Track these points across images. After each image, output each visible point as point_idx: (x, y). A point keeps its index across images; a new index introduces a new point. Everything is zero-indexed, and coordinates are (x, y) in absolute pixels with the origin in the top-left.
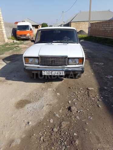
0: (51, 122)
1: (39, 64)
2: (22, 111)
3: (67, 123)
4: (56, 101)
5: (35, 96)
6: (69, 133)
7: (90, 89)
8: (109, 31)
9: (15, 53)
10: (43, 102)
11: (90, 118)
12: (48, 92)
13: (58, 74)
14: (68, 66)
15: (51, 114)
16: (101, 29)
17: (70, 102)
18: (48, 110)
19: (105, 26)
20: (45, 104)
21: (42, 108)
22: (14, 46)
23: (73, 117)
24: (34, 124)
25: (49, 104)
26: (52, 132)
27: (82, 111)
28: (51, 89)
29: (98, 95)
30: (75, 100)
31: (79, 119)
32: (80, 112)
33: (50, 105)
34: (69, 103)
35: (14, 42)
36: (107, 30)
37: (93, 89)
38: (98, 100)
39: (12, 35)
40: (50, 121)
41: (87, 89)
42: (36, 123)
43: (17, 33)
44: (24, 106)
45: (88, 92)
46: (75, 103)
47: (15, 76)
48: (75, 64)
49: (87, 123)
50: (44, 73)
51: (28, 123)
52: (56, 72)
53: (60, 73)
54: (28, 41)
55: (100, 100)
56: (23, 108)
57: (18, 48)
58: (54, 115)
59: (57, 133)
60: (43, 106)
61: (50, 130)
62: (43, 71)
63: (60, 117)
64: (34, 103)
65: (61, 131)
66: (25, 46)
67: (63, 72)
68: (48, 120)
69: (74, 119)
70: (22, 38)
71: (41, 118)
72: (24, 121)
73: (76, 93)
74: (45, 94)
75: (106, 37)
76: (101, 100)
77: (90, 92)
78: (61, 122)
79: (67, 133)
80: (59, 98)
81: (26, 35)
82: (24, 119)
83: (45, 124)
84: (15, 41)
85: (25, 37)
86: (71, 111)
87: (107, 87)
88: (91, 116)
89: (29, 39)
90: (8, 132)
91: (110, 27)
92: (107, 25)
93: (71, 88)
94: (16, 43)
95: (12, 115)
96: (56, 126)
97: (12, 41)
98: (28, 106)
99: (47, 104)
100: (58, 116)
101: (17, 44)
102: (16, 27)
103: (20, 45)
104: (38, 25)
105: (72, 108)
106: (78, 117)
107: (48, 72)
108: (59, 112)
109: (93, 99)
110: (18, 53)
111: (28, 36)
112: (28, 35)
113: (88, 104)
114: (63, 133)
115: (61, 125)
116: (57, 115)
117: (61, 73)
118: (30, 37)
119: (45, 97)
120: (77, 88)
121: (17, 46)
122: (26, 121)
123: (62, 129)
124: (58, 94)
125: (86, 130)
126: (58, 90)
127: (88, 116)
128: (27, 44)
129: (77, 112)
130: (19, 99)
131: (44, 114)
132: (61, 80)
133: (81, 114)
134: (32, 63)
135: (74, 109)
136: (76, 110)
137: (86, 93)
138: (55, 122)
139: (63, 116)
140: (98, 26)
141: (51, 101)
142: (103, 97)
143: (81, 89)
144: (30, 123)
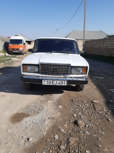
0: (56, 138)
1: (39, 73)
2: (19, 125)
3: (76, 139)
4: (59, 114)
5: (34, 109)
6: (79, 151)
7: (95, 101)
8: (103, 49)
9: (7, 66)
10: (44, 116)
11: (101, 133)
12: (48, 105)
13: (60, 84)
14: (71, 76)
15: (55, 129)
16: (95, 47)
17: (75, 115)
18: (50, 125)
19: (100, 43)
20: (46, 118)
21: (44, 122)
22: (6, 58)
23: (81, 132)
24: (35, 141)
25: (51, 117)
26: (59, 150)
27: (90, 125)
28: (51, 102)
29: (105, 108)
30: (80, 113)
31: (89, 134)
32: (88, 126)
33: (53, 118)
34: (74, 117)
35: (5, 55)
36: (101, 47)
37: (98, 102)
38: (107, 114)
39: (4, 48)
40: (55, 136)
41: (92, 102)
42: (38, 139)
43: (9, 47)
44: (22, 120)
45: (94, 106)
46: (82, 117)
47: (8, 88)
48: (78, 73)
49: (99, 139)
50: (44, 82)
51: (28, 139)
52: (58, 82)
53: (62, 82)
54: (21, 55)
55: (108, 113)
56: (20, 123)
57: (10, 61)
58: (59, 130)
59: (65, 151)
60: (45, 120)
61: (56, 148)
62: (43, 81)
63: (66, 132)
64: (34, 117)
65: (69, 149)
66: (17, 59)
67: (66, 82)
68: (52, 136)
69: (83, 134)
70: (14, 52)
71: (43, 133)
72: (22, 137)
73: (80, 106)
74: (45, 106)
75: (101, 54)
76: (110, 114)
77: (95, 105)
78: (69, 138)
79: (77, 151)
80: (61, 111)
81: (19, 49)
82: (22, 135)
83: (48, 140)
84: (7, 54)
85: (17, 52)
86: (78, 126)
87: (112, 100)
88: (103, 131)
89: (22, 53)
90: (4, 151)
91: (105, 45)
92: (102, 43)
93: (74, 100)
94: (8, 56)
95: (7, 131)
96: (63, 143)
97: (3, 54)
98: (26, 119)
99: (49, 118)
100: (64, 132)
101: (10, 57)
102: (9, 41)
103: (12, 59)
104: (31, 42)
105: (78, 121)
106: (87, 132)
107: (48, 81)
108: (64, 127)
109: (101, 112)
110: (10, 66)
111: (21, 51)
112: (21, 49)
113: (96, 118)
114: (72, 151)
115: (69, 141)
116: (63, 130)
117: (64, 83)
118: (22, 52)
119: (45, 110)
120: (80, 101)
121: (9, 59)
122: (25, 137)
123: (70, 147)
124: (60, 107)
125: (100, 146)
126: (59, 102)
127: (99, 131)
128: (19, 58)
129: (85, 126)
130: (15, 112)
131: (46, 129)
132: (62, 92)
133: (90, 129)
134: (31, 72)
135: (82, 123)
136: (84, 124)
137: (92, 106)
138: (61, 139)
139: (70, 132)
140: (92, 44)
141: (53, 114)
142: (110, 110)
143: (85, 102)
144: (31, 140)
